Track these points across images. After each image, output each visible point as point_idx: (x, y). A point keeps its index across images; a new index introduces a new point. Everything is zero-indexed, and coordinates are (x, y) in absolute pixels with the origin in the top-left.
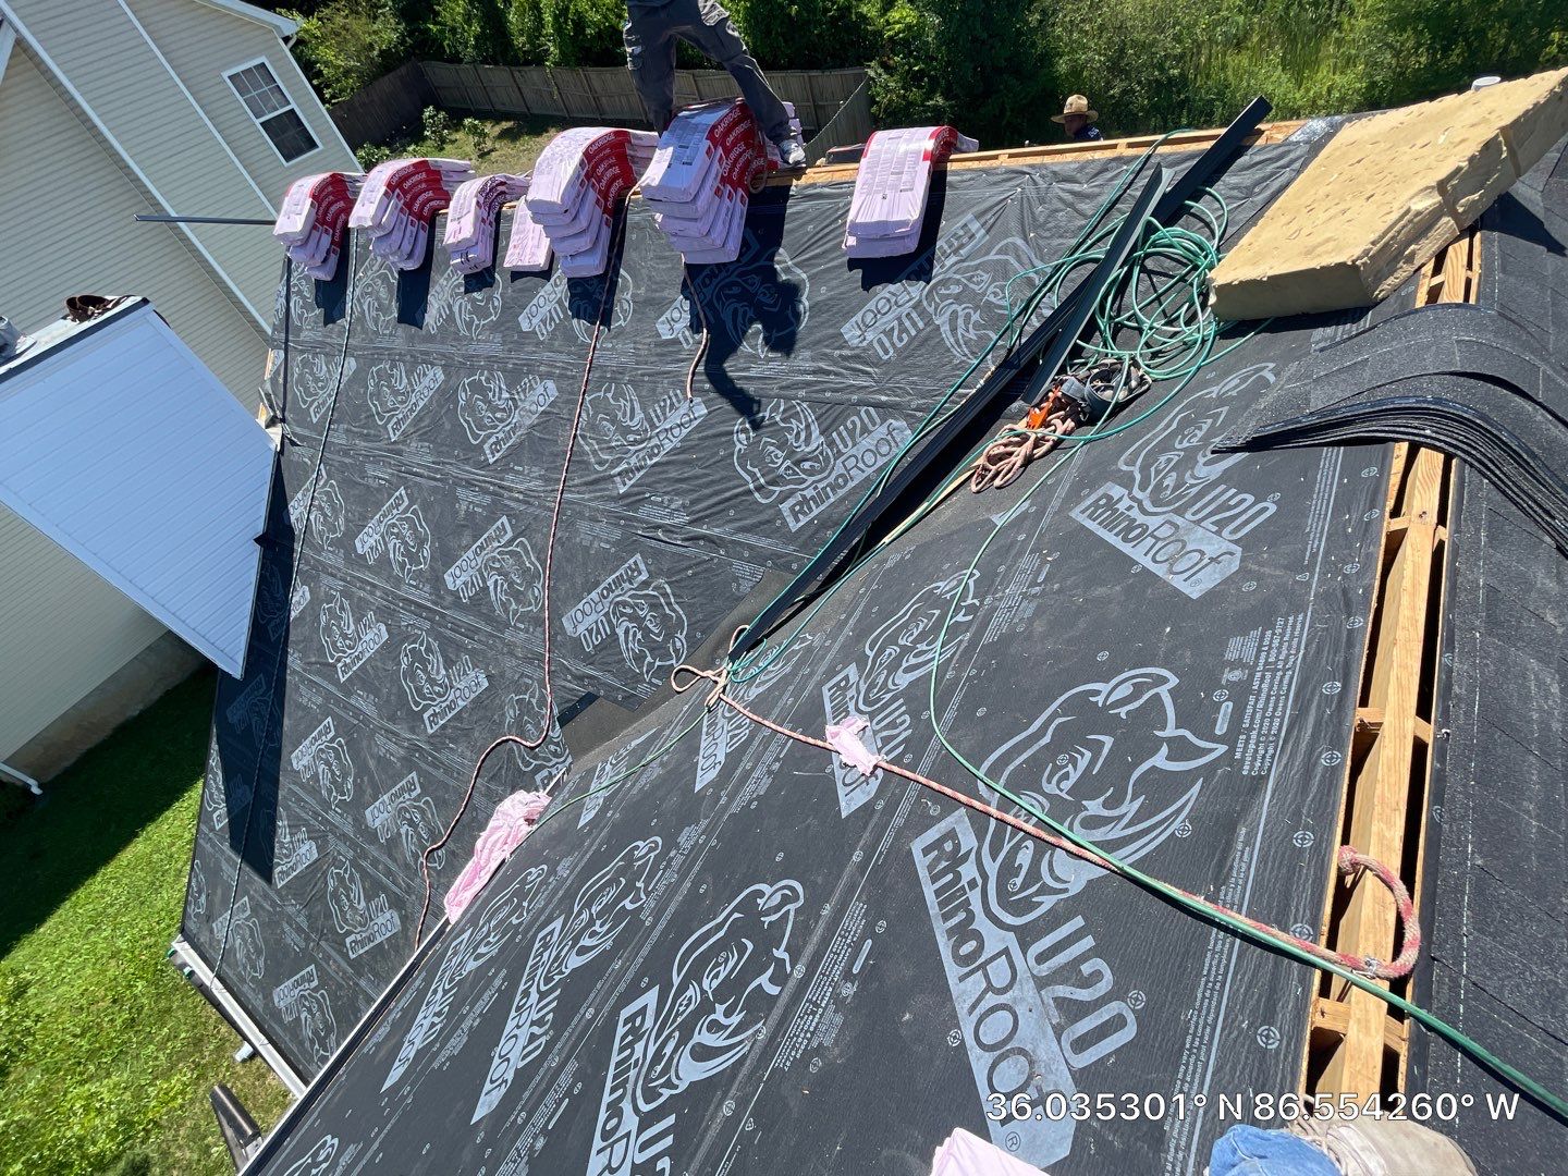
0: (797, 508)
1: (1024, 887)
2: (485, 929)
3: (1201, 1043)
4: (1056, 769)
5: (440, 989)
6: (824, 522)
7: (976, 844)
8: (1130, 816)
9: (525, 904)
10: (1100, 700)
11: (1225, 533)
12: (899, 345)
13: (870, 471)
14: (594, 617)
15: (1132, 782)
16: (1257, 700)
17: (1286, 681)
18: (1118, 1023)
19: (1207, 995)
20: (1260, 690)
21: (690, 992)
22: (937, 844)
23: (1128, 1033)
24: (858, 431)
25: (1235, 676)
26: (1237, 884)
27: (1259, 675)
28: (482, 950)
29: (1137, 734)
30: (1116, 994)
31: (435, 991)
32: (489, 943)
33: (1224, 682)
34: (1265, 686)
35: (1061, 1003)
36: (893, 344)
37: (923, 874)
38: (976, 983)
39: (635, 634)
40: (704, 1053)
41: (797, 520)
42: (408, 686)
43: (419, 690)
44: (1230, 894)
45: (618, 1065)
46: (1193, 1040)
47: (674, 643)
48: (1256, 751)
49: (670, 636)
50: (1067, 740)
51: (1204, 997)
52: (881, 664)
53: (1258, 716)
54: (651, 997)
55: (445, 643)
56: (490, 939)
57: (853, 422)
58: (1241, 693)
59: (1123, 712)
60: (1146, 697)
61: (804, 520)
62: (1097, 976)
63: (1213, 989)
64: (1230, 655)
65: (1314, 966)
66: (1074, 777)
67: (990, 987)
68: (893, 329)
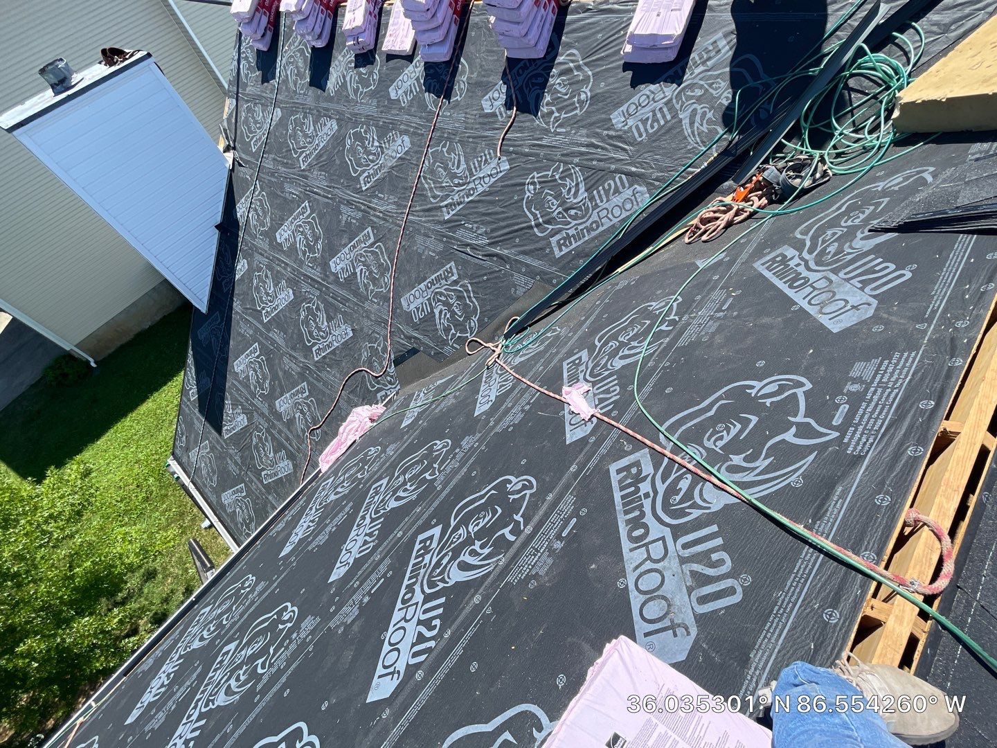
0: (562, 242)
1: (681, 502)
2: (342, 478)
3: (784, 612)
4: (715, 432)
5: (314, 508)
6: (579, 254)
7: (653, 472)
8: (761, 469)
9: (366, 467)
10: (753, 392)
11: (867, 290)
12: (651, 131)
13: (615, 220)
14: (420, 300)
15: (766, 447)
16: (868, 406)
17: (892, 396)
18: (731, 591)
19: (794, 584)
20: (871, 400)
21: (460, 531)
22: (627, 468)
23: (737, 598)
24: (612, 191)
25: (855, 388)
26: (828, 521)
27: (872, 389)
28: (339, 490)
29: (777, 417)
30: (732, 574)
31: (311, 509)
32: (343, 486)
33: (845, 391)
34: (876, 398)
35: (694, 574)
36: (646, 130)
37: (615, 485)
38: (641, 554)
39: (445, 315)
40: (464, 567)
41: (561, 250)
42: (304, 329)
43: (311, 333)
44: (822, 527)
45: (414, 565)
46: (779, 610)
47: (470, 323)
48: (860, 439)
49: (468, 318)
50: (724, 415)
51: (791, 585)
52: (604, 352)
53: (866, 416)
54: (437, 531)
55: (328, 306)
56: (345, 484)
57: (609, 185)
58: (856, 400)
59: (768, 402)
60: (786, 394)
61: (565, 250)
62: (721, 562)
63: (799, 582)
64: (854, 373)
65: (873, 579)
66: (727, 439)
67: (649, 558)
68: (648, 119)
